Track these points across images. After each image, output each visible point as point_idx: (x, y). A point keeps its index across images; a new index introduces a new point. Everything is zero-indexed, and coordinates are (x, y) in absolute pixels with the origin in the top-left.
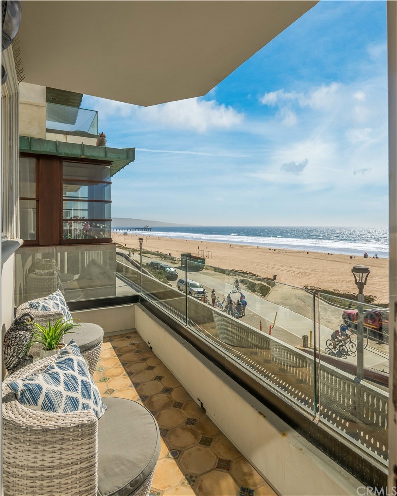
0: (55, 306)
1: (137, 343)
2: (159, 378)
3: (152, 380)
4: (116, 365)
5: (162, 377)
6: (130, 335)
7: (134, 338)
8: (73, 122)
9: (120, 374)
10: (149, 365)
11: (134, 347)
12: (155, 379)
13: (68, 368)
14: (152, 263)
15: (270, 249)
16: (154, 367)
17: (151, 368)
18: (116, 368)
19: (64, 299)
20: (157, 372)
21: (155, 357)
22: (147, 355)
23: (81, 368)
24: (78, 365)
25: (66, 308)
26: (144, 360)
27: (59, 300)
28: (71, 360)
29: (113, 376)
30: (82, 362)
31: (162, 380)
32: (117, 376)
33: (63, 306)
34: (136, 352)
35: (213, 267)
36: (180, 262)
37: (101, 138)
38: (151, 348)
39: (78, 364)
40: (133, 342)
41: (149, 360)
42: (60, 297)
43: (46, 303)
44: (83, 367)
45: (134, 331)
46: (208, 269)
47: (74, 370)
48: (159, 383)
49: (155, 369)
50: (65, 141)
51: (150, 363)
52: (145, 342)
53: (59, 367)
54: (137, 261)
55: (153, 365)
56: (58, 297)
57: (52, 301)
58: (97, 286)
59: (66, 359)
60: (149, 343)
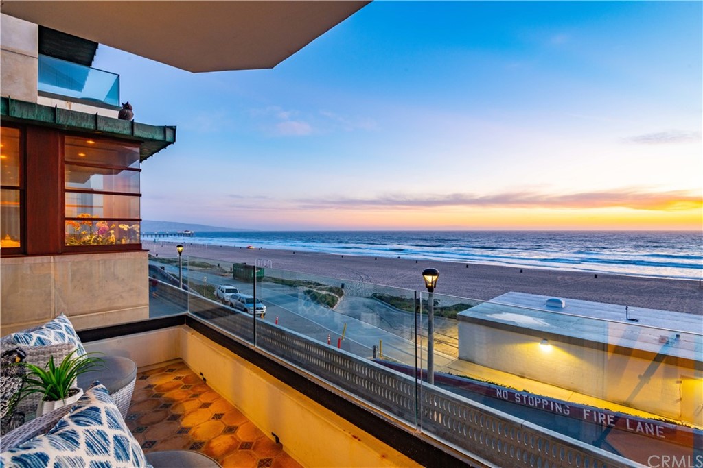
0: (58, 337)
1: (185, 376)
2: (218, 417)
3: (209, 420)
4: (156, 407)
5: (222, 415)
6: (173, 368)
7: (179, 370)
9: (164, 419)
10: (204, 401)
11: (180, 382)
12: (213, 418)
13: (91, 421)
15: (342, 256)
16: (211, 404)
17: (206, 405)
18: (156, 411)
19: (71, 326)
20: (215, 409)
21: (210, 390)
22: (199, 390)
23: (112, 418)
24: (108, 415)
25: (76, 339)
26: (196, 396)
27: (64, 328)
28: (97, 409)
29: (153, 423)
30: (113, 409)
31: (223, 418)
32: (159, 422)
33: (71, 337)
34: (183, 388)
35: (273, 278)
36: (232, 274)
38: (205, 379)
40: (178, 375)
41: (202, 396)
42: (66, 324)
43: (43, 334)
44: (116, 417)
45: (181, 361)
46: (267, 281)
47: (101, 423)
48: (218, 422)
49: (212, 406)
50: (68, 109)
51: (204, 398)
52: (195, 374)
53: (77, 422)
54: (174, 275)
55: (209, 401)
56: (62, 324)
57: (52, 331)
58: (120, 308)
59: (88, 409)
60: (201, 374)
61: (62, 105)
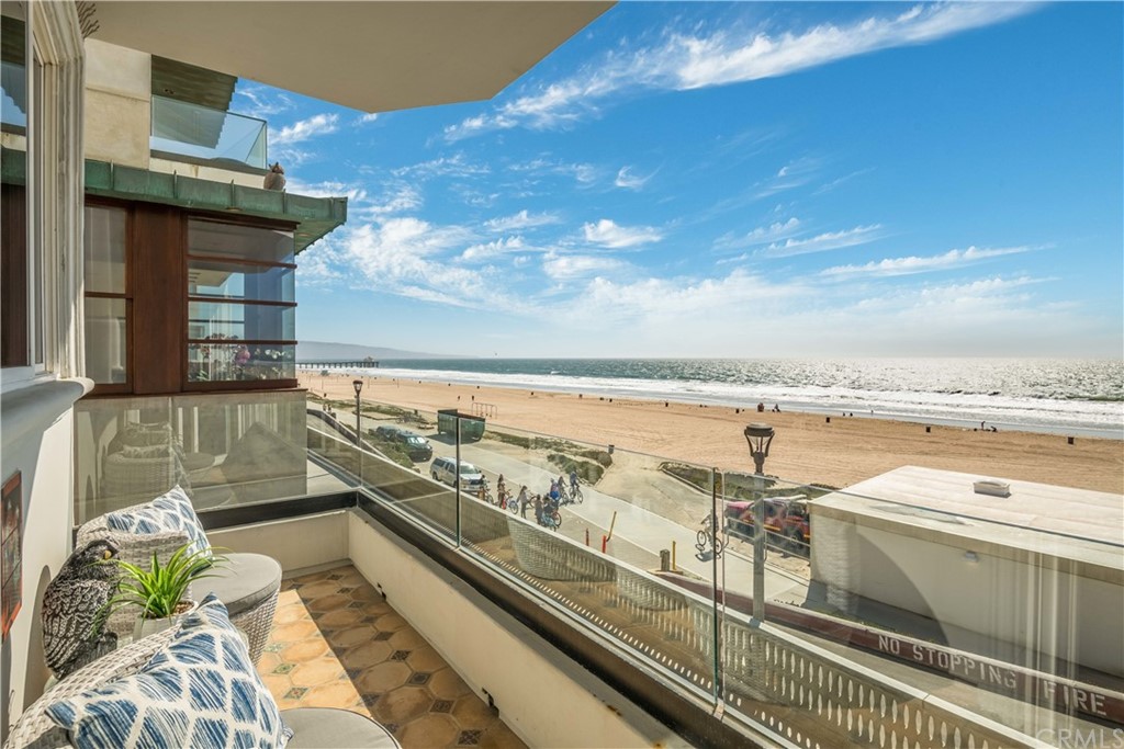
0: (170, 521)
1: (355, 587)
2: (401, 656)
3: (387, 660)
4: (309, 635)
5: (407, 653)
6: (338, 573)
7: (347, 577)
8: (212, 143)
9: (320, 654)
10: (381, 629)
11: (346, 596)
12: (394, 658)
13: (200, 656)
14: (380, 429)
15: (601, 399)
16: (392, 634)
17: (384, 636)
18: (310, 641)
19: (189, 505)
20: (397, 642)
21: (392, 612)
22: (375, 610)
23: (231, 653)
24: (225, 648)
25: (196, 524)
26: (370, 620)
27: (178, 508)
28: (209, 638)
29: (304, 659)
30: (234, 639)
31: (409, 659)
32: (313, 658)
33: (188, 521)
34: (351, 606)
35: (500, 434)
36: (436, 427)
37: (275, 176)
38: (384, 595)
39: (225, 646)
40: (346, 586)
41: (379, 621)
42: (182, 502)
43: (148, 515)
44: (237, 651)
45: (348, 563)
46: (490, 438)
47: (214, 660)
48: (401, 665)
49: (394, 637)
50: (194, 176)
51: (383, 625)
52: (370, 585)
53: (180, 657)
54: (349, 427)
55: (389, 630)
56: (176, 502)
57: (162, 512)
58: (266, 477)
59: (194, 638)
60: (379, 586)
61: (184, 170)
